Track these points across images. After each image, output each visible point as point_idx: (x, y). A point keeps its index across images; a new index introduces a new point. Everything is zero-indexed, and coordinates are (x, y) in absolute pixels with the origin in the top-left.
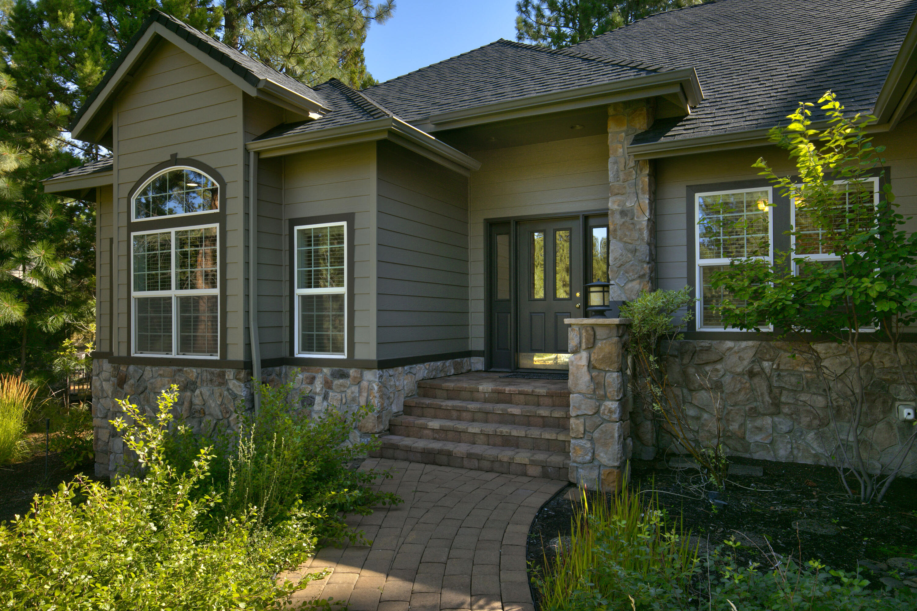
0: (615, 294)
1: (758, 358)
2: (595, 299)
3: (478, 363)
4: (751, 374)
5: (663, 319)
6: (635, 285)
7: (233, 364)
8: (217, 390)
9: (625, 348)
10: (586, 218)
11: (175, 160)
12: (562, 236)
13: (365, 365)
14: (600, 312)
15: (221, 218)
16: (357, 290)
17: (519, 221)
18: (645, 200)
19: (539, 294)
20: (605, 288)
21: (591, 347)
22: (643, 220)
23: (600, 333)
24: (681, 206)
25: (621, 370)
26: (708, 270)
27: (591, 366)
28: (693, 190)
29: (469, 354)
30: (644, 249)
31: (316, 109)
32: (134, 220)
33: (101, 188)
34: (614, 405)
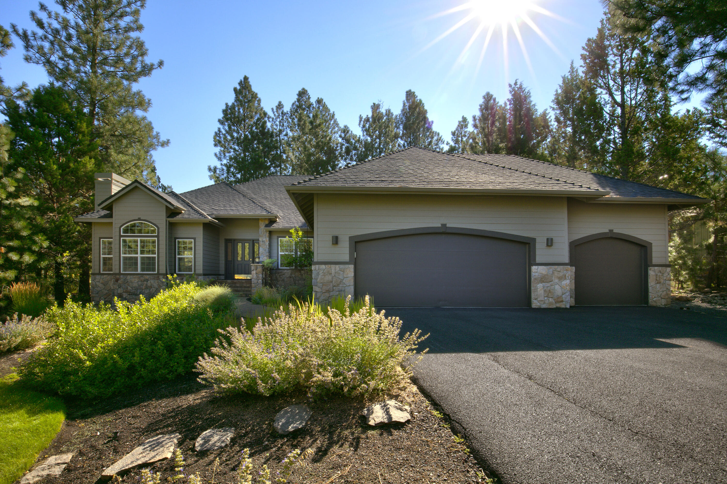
0: (261, 260)
1: (291, 274)
2: (257, 260)
3: (223, 277)
4: (290, 277)
5: (271, 265)
6: (265, 258)
7: (162, 274)
8: (156, 281)
9: (263, 270)
10: (253, 241)
11: (139, 219)
12: (247, 245)
13: (200, 275)
14: (258, 263)
15: (158, 236)
16: (196, 256)
17: (234, 240)
18: (268, 239)
19: (239, 259)
20: (259, 258)
21: (256, 270)
22: (267, 243)
23: (258, 267)
24: (276, 241)
25: (263, 274)
26: (281, 255)
27: (256, 273)
28: (278, 237)
29: (220, 275)
30: (267, 250)
31: (184, 210)
32: (122, 234)
33: (94, 223)
34: (261, 281)
